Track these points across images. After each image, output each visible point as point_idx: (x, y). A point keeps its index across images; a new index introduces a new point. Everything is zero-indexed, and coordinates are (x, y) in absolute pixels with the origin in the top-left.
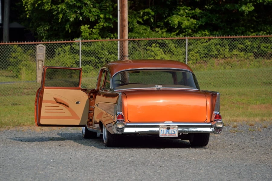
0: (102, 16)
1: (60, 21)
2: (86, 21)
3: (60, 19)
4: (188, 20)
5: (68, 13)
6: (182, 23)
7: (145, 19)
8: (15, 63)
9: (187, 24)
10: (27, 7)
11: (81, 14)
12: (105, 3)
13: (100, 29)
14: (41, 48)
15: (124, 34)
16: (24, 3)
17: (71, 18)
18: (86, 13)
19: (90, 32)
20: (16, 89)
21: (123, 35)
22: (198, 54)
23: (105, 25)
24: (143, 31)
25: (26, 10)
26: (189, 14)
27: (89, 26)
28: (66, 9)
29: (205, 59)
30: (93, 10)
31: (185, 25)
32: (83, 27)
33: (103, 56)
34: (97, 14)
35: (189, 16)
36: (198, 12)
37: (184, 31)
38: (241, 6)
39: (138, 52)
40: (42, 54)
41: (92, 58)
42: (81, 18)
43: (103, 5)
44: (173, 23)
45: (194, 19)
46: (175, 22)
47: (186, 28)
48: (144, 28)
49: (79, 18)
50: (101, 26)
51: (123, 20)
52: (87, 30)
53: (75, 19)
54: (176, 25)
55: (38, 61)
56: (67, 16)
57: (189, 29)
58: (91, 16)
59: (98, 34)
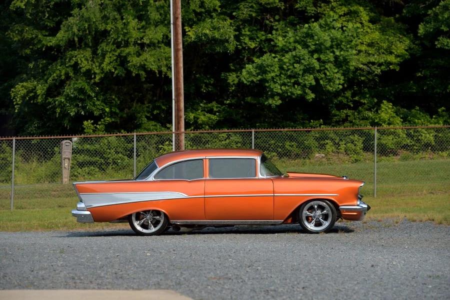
0: (107, 110)
1: (57, 116)
2: (90, 116)
3: (57, 114)
4: (204, 115)
5: (68, 106)
6: (198, 118)
7: (155, 114)
8: (3, 164)
9: (203, 119)
10: (16, 101)
11: (84, 108)
12: (111, 95)
13: (105, 125)
14: (67, 144)
16: (13, 96)
17: (71, 112)
18: (89, 106)
19: (94, 129)
20: (42, 191)
21: (179, 126)
24: (154, 127)
25: (15, 103)
26: (204, 108)
27: (92, 121)
28: (65, 102)
30: (98, 103)
31: (202, 121)
32: (85, 123)
34: (103, 107)
35: (204, 110)
36: (214, 105)
37: (201, 127)
38: (267, 99)
39: (147, 151)
40: (69, 151)
41: (95, 159)
42: (83, 113)
43: (108, 97)
44: (189, 118)
45: (211, 114)
46: (191, 117)
47: (203, 124)
48: (153, 124)
49: (81, 112)
50: (106, 122)
51: (179, 110)
52: (91, 126)
53: (76, 113)
54: (192, 120)
55: (64, 159)
56: (66, 110)
57: (206, 125)
58: (95, 110)
59: (104, 130)
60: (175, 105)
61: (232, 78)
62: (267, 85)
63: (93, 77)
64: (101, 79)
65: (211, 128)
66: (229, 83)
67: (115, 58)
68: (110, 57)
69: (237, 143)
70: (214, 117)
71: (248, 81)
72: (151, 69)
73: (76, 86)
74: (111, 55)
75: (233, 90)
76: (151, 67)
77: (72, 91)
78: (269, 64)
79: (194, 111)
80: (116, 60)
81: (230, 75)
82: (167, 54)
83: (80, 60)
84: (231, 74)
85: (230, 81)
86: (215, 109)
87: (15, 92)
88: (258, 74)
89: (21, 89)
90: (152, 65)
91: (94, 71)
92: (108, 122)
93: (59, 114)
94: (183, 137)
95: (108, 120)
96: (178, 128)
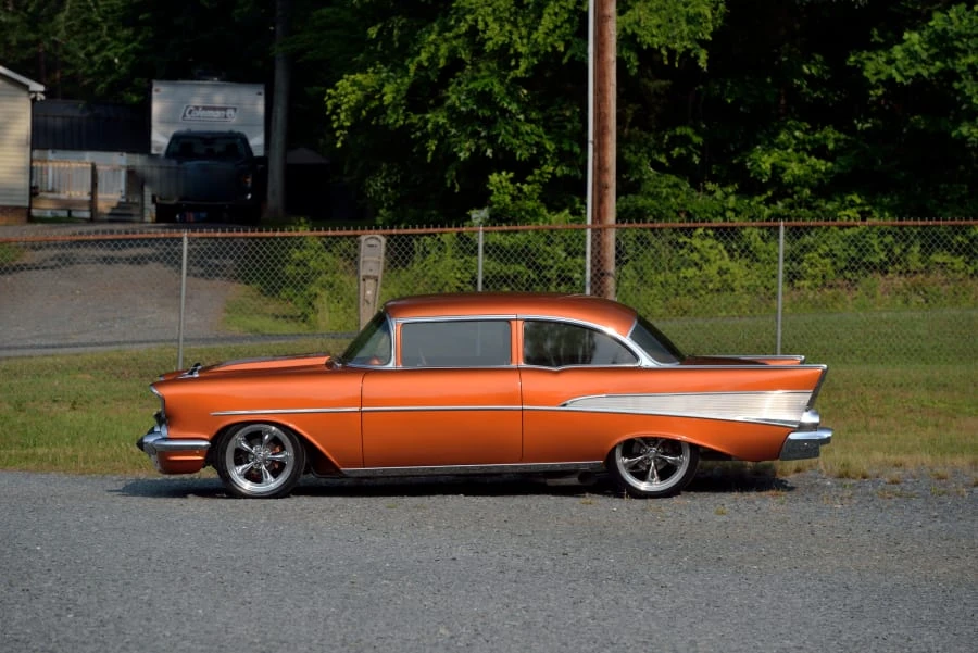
0: (550, 146)
1: (429, 160)
2: (505, 160)
3: (430, 155)
4: (802, 161)
5: (454, 136)
6: (783, 170)
7: (675, 156)
8: (298, 278)
9: (796, 172)
10: (339, 119)
11: (491, 140)
12: (561, 109)
13: (542, 184)
14: (373, 242)
15: (605, 209)
16: (330, 107)
17: (461, 151)
18: (504, 134)
19: (516, 193)
21: (602, 211)
22: (828, 260)
23: (559, 172)
24: (669, 190)
25: (335, 126)
26: (804, 142)
27: (511, 175)
28: (447, 126)
29: (847, 274)
30: (527, 128)
31: (794, 176)
32: (494, 178)
33: (551, 262)
34: (537, 139)
35: (805, 149)
36: (831, 137)
37: (790, 191)
38: (957, 123)
40: (375, 259)
41: (519, 268)
42: (489, 153)
43: (554, 114)
44: (758, 169)
45: (818, 157)
46: (763, 167)
47: (795, 184)
48: (671, 183)
49: (486, 151)
50: (546, 176)
51: (601, 168)
52: (507, 187)
53: (471, 153)
54: (766, 174)
55: (364, 280)
56: (449, 145)
57: (803, 186)
58: (520, 146)
59: (538, 198)
60: (594, 157)
61: (874, 66)
62: (956, 85)
63: (513, 63)
64: (532, 69)
66: (867, 79)
67: (566, 16)
68: (556, 14)
70: (822, 165)
71: (907, 78)
72: (648, 45)
73: (471, 86)
74: (557, 10)
75: (879, 98)
76: (648, 39)
77: (463, 97)
78: (963, 31)
79: (775, 150)
80: (569, 20)
81: (870, 59)
82: (693, 7)
83: (484, 20)
84: (873, 56)
85: (869, 72)
86: (831, 146)
87: (335, 97)
88: (934, 57)
89: (350, 89)
90: (653, 36)
91: (516, 50)
92: (549, 176)
93: (434, 155)
94: (611, 238)
95: (548, 173)
96: (599, 215)
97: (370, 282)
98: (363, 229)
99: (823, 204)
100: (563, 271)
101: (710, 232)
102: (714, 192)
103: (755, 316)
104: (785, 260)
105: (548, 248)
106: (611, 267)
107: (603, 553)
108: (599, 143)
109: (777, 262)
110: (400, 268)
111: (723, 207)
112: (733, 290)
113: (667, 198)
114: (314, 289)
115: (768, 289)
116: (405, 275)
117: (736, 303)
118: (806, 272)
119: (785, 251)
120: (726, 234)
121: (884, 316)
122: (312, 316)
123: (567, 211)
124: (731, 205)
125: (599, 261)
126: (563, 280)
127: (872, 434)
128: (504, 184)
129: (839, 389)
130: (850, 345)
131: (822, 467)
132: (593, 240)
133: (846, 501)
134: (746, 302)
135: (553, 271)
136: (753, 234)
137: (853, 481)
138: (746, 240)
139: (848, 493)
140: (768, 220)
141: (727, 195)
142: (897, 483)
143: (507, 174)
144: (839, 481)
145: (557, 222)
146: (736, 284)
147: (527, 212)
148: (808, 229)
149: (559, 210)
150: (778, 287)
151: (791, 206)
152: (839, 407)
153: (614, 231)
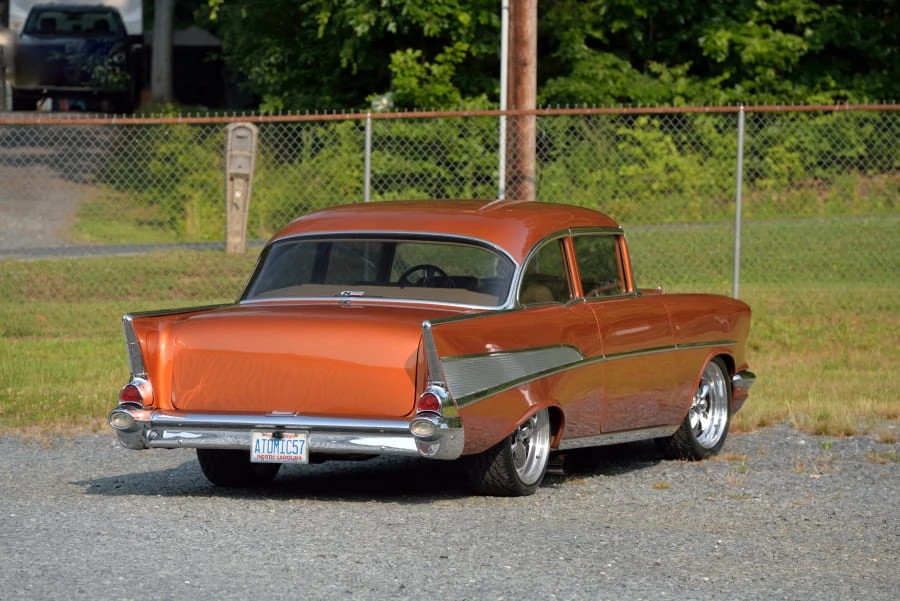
0: (464, 18)
1: (320, 36)
2: (411, 36)
3: (321, 28)
4: (765, 36)
5: (350, 6)
6: (743, 46)
7: (613, 31)
9: (759, 49)
11: (394, 10)
13: (455, 64)
14: (243, 132)
15: (523, 91)
17: (358, 24)
18: (408, 5)
19: (424, 75)
21: (519, 95)
22: (796, 155)
23: (475, 51)
24: (607, 72)
26: (768, 13)
27: (418, 53)
29: (819, 171)
31: (755, 54)
32: (397, 57)
33: (465, 157)
34: (449, 11)
35: (769, 22)
36: (800, 6)
37: (750, 72)
39: (585, 144)
40: (246, 153)
41: (426, 165)
42: (392, 27)
44: (713, 46)
45: (785, 31)
46: (719, 43)
47: (757, 64)
48: (609, 63)
49: (387, 24)
50: (459, 54)
51: (517, 41)
52: (413, 68)
53: (371, 27)
54: (723, 52)
55: (232, 179)
56: (344, 18)
57: (766, 67)
58: (428, 19)
59: (451, 81)
60: (509, 27)
65: (783, 75)
69: (861, 125)
70: (792, 42)
79: (733, 22)
86: (801, 18)
92: (464, 55)
93: (326, 31)
94: (530, 127)
95: (463, 51)
96: (516, 99)
97: (239, 182)
98: (230, 115)
99: (790, 88)
100: (479, 168)
101: (656, 122)
102: (660, 74)
103: (708, 223)
104: (746, 155)
105: (461, 141)
106: (530, 165)
107: (497, 555)
108: (515, 9)
109: (735, 157)
110: (286, 164)
111: (670, 92)
112: (681, 191)
113: (604, 81)
114: (183, 189)
115: (725, 190)
116: (293, 171)
117: (685, 207)
118: (769, 168)
119: (746, 143)
120: (674, 122)
121: (866, 222)
122: (180, 222)
123: (484, 97)
124: (680, 89)
125: (515, 156)
126: (479, 179)
127: (854, 371)
128: (410, 64)
129: (810, 313)
130: (825, 259)
131: (793, 420)
132: (508, 130)
133: (826, 467)
134: (698, 205)
135: (467, 169)
136: (706, 126)
137: (832, 440)
138: (699, 132)
139: (828, 456)
140: (726, 104)
141: (675, 78)
142: (892, 442)
143: (414, 52)
144: (815, 439)
145: (474, 108)
146: (687, 183)
147: (437, 98)
148: (774, 116)
149: (475, 95)
150: (736, 187)
151: (752, 91)
152: (811, 337)
153: (534, 118)
